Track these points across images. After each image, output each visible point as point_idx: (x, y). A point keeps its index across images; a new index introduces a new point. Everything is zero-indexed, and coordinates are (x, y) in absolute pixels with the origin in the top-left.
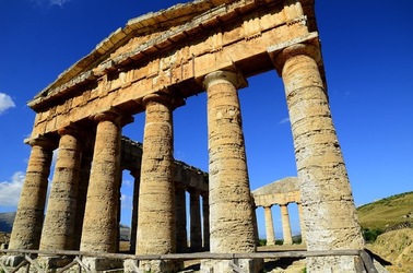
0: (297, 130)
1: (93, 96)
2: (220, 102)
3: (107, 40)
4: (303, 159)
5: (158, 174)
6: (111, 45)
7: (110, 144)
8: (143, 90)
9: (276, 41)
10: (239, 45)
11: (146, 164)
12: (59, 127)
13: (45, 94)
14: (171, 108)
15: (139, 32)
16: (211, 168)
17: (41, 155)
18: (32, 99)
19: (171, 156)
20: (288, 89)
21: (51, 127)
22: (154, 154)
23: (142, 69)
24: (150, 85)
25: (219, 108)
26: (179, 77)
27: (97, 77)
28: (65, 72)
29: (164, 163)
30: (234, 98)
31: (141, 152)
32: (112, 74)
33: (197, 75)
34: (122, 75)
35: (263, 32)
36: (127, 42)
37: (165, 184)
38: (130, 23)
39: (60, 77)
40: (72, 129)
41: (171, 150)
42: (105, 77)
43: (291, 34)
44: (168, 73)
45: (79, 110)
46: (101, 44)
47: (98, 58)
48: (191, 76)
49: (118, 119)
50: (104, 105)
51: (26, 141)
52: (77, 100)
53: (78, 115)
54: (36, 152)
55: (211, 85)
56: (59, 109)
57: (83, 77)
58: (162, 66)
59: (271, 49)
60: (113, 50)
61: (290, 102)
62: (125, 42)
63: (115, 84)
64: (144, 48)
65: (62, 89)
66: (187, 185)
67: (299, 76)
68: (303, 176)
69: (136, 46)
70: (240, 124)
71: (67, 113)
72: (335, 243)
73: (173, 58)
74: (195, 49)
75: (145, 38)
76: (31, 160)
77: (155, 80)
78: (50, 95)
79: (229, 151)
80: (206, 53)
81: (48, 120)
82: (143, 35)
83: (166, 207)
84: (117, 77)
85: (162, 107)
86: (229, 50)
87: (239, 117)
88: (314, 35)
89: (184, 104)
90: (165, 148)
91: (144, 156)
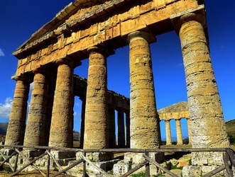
0: (188, 71)
1: (55, 48)
2: (137, 52)
3: (63, 11)
4: (192, 90)
5: (97, 98)
6: (66, 14)
7: (66, 79)
8: (88, 44)
9: (175, 11)
10: (151, 14)
11: (89, 93)
12: (33, 69)
13: (24, 47)
14: (106, 56)
15: (84, 5)
16: (132, 95)
17: (22, 86)
18: (16, 50)
19: (105, 88)
20: (183, 43)
21: (28, 69)
22: (95, 86)
23: (87, 30)
24: (92, 41)
25: (137, 56)
26: (111, 35)
27: (57, 35)
28: (36, 32)
29: (101, 92)
30: (146, 49)
31: (86, 85)
32: (67, 34)
33: (123, 34)
34: (73, 34)
35: (167, 5)
36: (76, 12)
37: (101, 105)
39: (33, 35)
40: (42, 70)
41: (106, 83)
42: (62, 35)
43: (186, 6)
44: (103, 33)
45: (46, 58)
46: (59, 14)
47: (58, 23)
48: (119, 35)
49: (71, 63)
50: (62, 54)
51: (12, 77)
52: (45, 51)
53: (45, 61)
54: (19, 85)
55: (132, 41)
56: (33, 57)
57: (48, 36)
58: (100, 28)
59: (172, 17)
60: (67, 17)
61: (184, 53)
62: (74, 12)
63: (69, 40)
64: (88, 16)
65: (34, 43)
66: (116, 106)
67: (190, 34)
68: (191, 101)
69: (82, 15)
70: (151, 67)
71: (38, 59)
72: (210, 144)
73: (107, 23)
74: (121, 17)
75: (88, 9)
76: (17, 90)
77: (95, 37)
78: (27, 47)
79: (143, 84)
80: (129, 19)
81: (26, 64)
82: (87, 7)
83: (102, 119)
84: (70, 35)
85: (100, 55)
86: (144, 17)
87: (150, 62)
88: (202, 7)
89: (114, 53)
90: (101, 82)
91: (88, 87)
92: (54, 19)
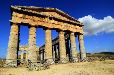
1: (44, 20)
3: (50, 8)
24: (62, 27)
27: (46, 16)
34: (53, 20)
38: (57, 9)
39: (32, 7)
42: (48, 18)
44: (65, 27)
56: (27, 16)
62: (53, 11)
71: (34, 20)
73: (66, 24)
92: (45, 8)
